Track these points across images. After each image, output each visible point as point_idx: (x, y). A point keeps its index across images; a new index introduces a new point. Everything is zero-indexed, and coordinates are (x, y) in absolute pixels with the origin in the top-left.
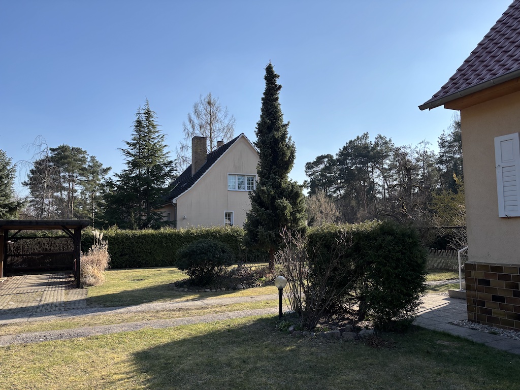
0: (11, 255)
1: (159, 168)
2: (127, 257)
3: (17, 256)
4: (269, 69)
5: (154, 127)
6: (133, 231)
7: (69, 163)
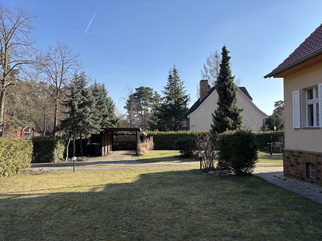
0: (115, 142)
1: (181, 99)
2: (162, 144)
3: (117, 142)
4: (224, 49)
5: (178, 78)
6: (165, 132)
7: (144, 96)
